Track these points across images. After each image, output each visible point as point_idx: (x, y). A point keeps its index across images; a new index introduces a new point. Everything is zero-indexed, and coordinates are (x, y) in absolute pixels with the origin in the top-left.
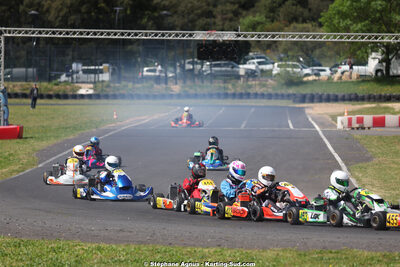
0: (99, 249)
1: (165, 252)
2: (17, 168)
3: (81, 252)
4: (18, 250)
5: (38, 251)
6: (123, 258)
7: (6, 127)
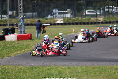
0: (69, 68)
1: (99, 68)
2: (30, 49)
3: (61, 70)
4: (32, 70)
5: (41, 70)
6: (80, 71)
7: (24, 34)
